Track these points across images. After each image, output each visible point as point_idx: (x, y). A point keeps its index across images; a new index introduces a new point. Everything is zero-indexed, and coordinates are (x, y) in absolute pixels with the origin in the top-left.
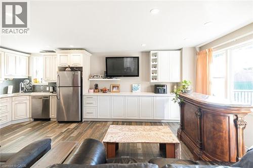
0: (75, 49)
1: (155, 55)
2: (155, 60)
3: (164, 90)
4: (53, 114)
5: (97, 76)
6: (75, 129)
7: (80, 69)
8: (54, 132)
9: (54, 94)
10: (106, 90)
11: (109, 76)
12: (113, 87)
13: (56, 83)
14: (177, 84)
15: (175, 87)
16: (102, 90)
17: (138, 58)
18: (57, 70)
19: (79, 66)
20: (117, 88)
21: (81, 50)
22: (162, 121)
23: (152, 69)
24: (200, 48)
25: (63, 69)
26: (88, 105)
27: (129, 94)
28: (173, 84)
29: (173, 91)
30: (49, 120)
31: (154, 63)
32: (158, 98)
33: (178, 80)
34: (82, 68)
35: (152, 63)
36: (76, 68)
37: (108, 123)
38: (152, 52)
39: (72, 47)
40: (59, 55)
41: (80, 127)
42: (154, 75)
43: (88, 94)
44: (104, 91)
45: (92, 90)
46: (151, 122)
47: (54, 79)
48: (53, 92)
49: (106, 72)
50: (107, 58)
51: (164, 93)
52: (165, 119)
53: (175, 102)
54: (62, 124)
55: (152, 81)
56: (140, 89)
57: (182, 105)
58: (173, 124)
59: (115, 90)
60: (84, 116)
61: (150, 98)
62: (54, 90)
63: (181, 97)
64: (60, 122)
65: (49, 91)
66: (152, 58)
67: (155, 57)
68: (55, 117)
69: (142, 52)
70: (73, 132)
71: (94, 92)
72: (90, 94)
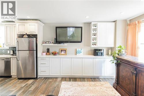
0: (31, 20)
1: (95, 26)
2: (95, 30)
3: (102, 53)
4: (14, 72)
5: (49, 42)
6: (32, 84)
7: (35, 36)
8: (15, 86)
9: (14, 56)
10: (56, 53)
11: (58, 42)
12: (62, 51)
13: (15, 47)
14: (112, 49)
15: (110, 51)
16: (53, 53)
17: (82, 28)
18: (16, 36)
19: (35, 34)
20: (64, 51)
21: (36, 21)
22: (100, 77)
23: (92, 37)
24: (130, 20)
25: (22, 36)
26: (42, 65)
27: (74, 56)
28: (108, 49)
29: (108, 54)
30: (10, 77)
31: (95, 32)
32: (97, 60)
33: (112, 46)
34: (37, 35)
35: (92, 32)
36: (32, 35)
37: (58, 79)
38: (93, 23)
39: (28, 17)
40: (17, 24)
41: (36, 83)
42: (94, 41)
43: (41, 57)
44: (54, 54)
45: (45, 53)
46: (91, 78)
47: (14, 44)
48: (13, 55)
49: (56, 39)
50: (56, 28)
51: (101, 56)
52: (102, 75)
53: (113, 62)
54: (21, 80)
55: (92, 46)
56: (82, 52)
57: (118, 65)
58: (108, 79)
59: (63, 53)
60: (39, 74)
61: (91, 60)
62: (14, 53)
63: (118, 59)
64: (20, 79)
65: (9, 54)
66: (93, 27)
67: (95, 27)
68: (16, 75)
69: (85, 23)
70: (31, 86)
71: (46, 54)
72: (43, 56)
